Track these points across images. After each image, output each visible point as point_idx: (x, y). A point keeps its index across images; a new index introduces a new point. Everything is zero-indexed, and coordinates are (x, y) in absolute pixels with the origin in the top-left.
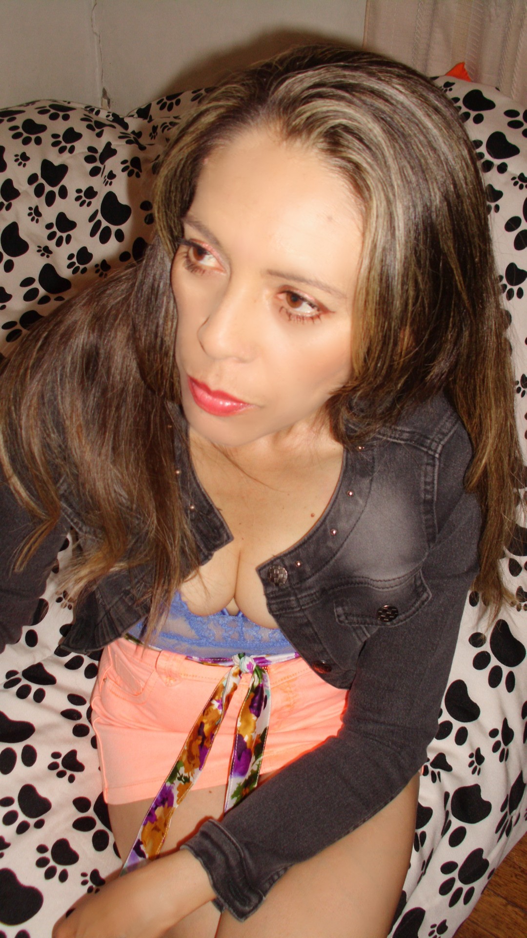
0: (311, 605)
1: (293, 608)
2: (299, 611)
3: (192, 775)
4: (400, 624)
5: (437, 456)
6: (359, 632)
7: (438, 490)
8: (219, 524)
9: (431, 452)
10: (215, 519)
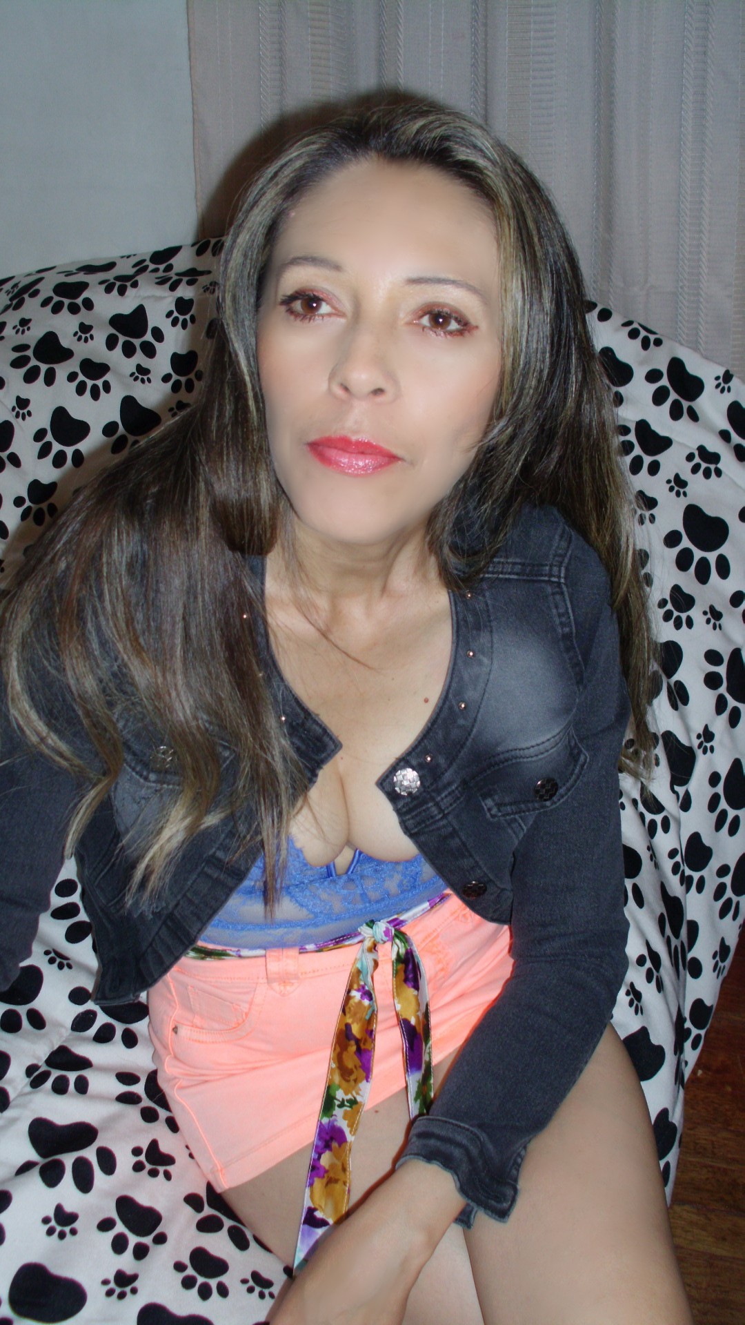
0: (455, 805)
1: (432, 817)
2: (442, 818)
3: (358, 1094)
4: (562, 801)
5: (562, 581)
6: (515, 825)
7: (575, 619)
8: (320, 731)
9: (554, 579)
10: (314, 726)
